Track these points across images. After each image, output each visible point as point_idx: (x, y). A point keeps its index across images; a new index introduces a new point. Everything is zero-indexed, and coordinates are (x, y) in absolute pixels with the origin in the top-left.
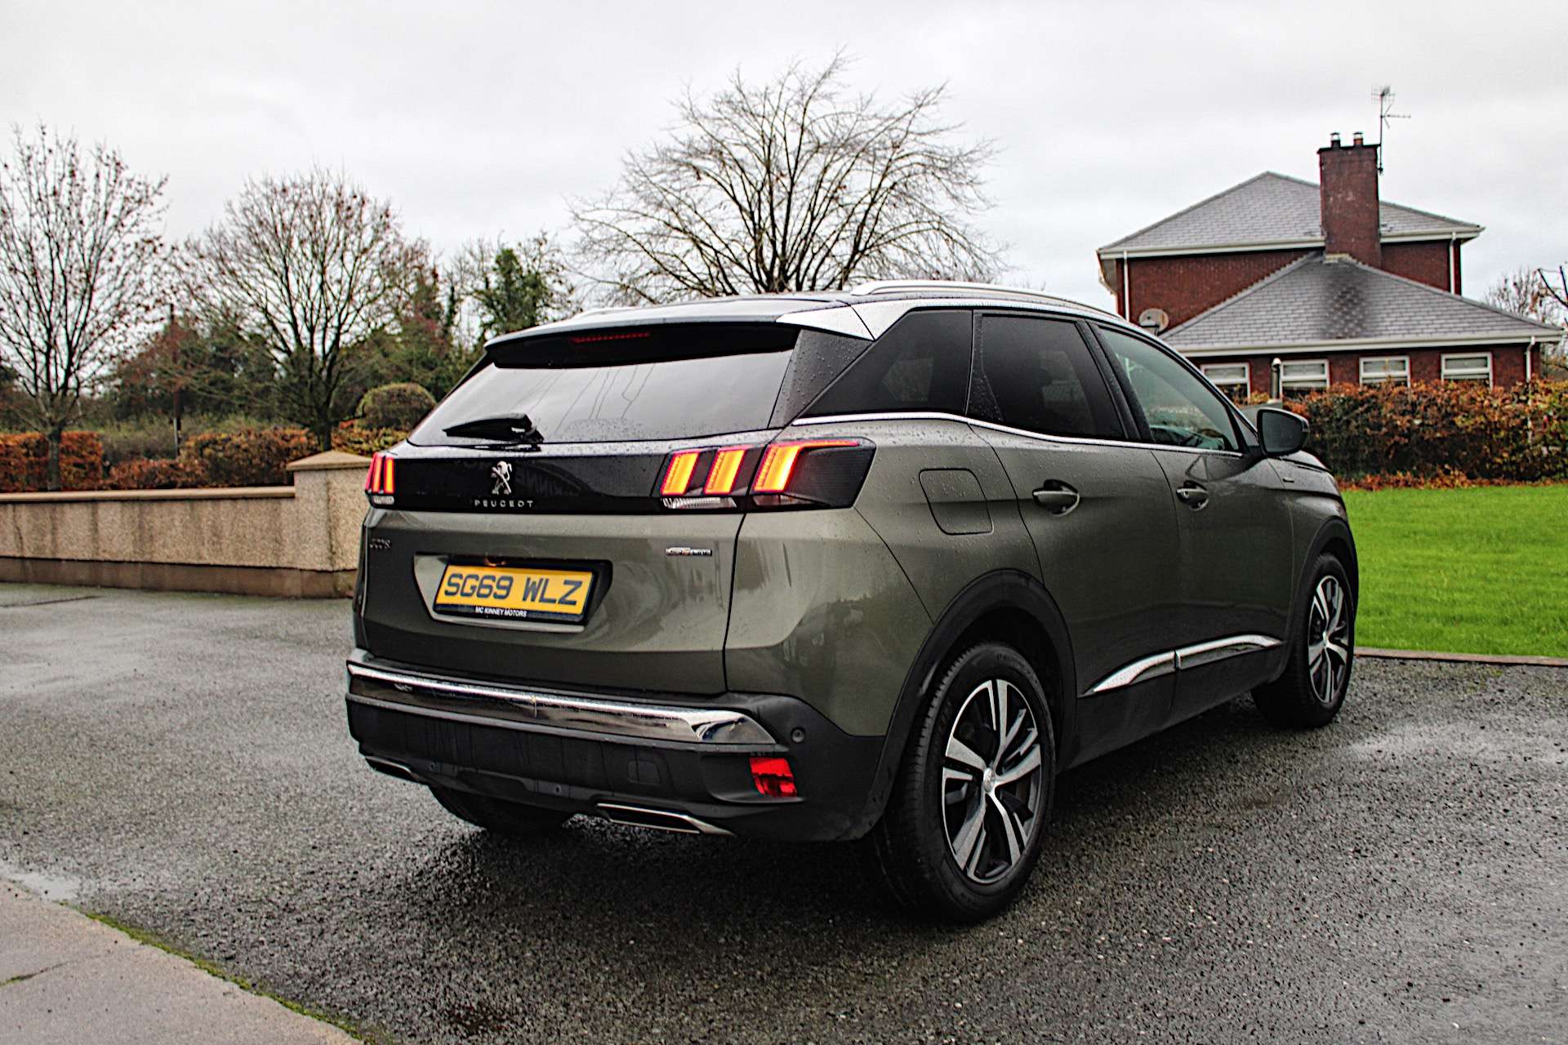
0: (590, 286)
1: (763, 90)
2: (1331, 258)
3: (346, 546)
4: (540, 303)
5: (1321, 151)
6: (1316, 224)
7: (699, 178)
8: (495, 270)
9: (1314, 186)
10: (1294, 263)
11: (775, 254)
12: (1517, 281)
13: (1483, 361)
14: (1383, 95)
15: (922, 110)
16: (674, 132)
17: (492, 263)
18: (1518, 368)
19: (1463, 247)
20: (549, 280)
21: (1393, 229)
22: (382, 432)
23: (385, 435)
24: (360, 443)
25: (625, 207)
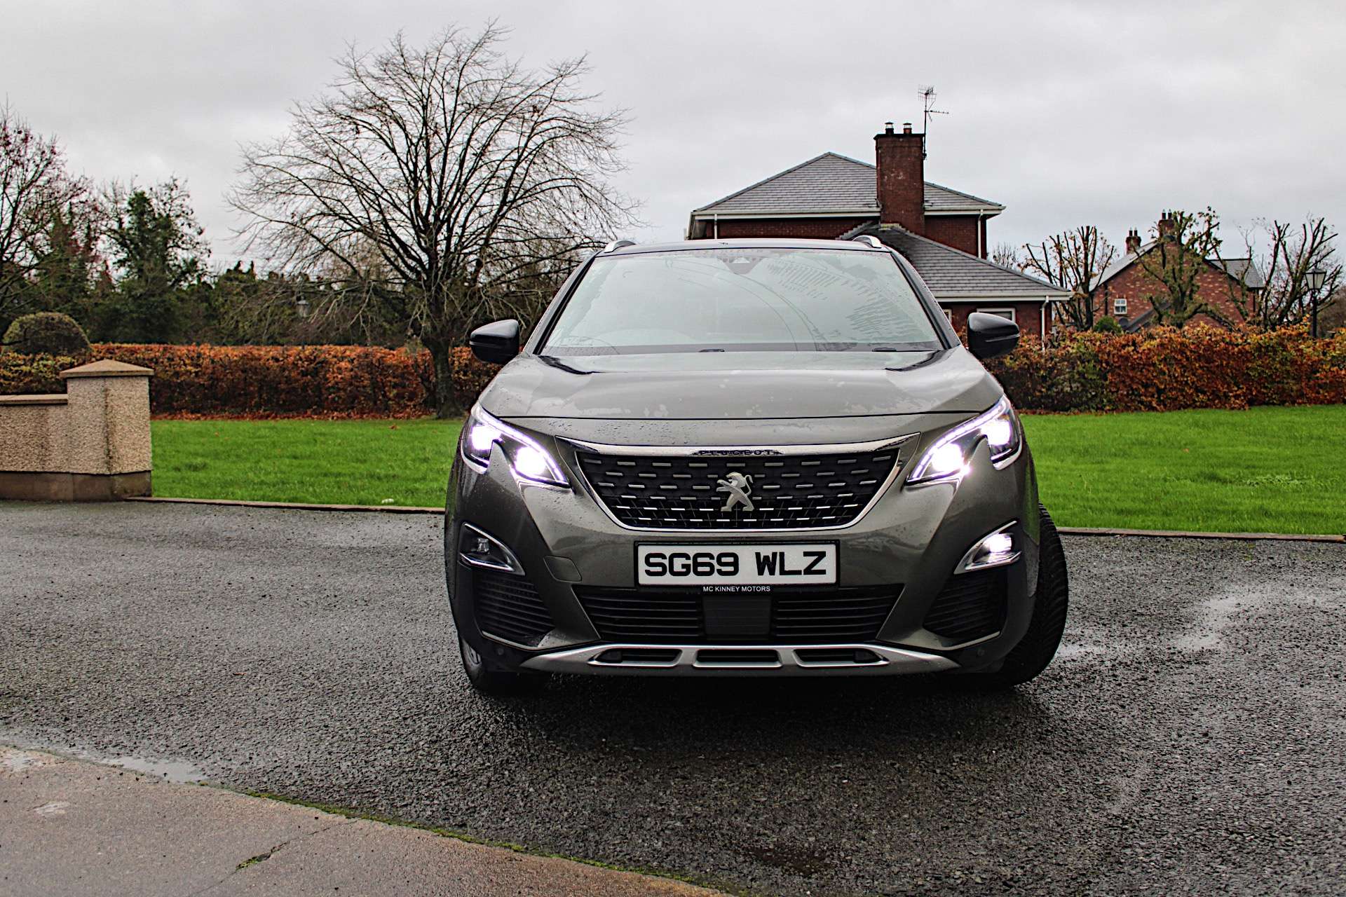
0: (263, 224)
1: (423, 55)
2: (885, 227)
3: (122, 451)
4: (171, 243)
5: (878, 138)
6: (872, 197)
7: (358, 132)
8: (128, 211)
9: (869, 167)
10: (855, 229)
11: (431, 202)
12: (997, 254)
13: (1008, 315)
14: (926, 94)
15: (566, 80)
16: (343, 88)
17: (125, 205)
18: (1035, 322)
19: (988, 221)
20: (179, 221)
21: (935, 205)
22: (38, 357)
23: (42, 359)
24: (19, 365)
25: (297, 154)
